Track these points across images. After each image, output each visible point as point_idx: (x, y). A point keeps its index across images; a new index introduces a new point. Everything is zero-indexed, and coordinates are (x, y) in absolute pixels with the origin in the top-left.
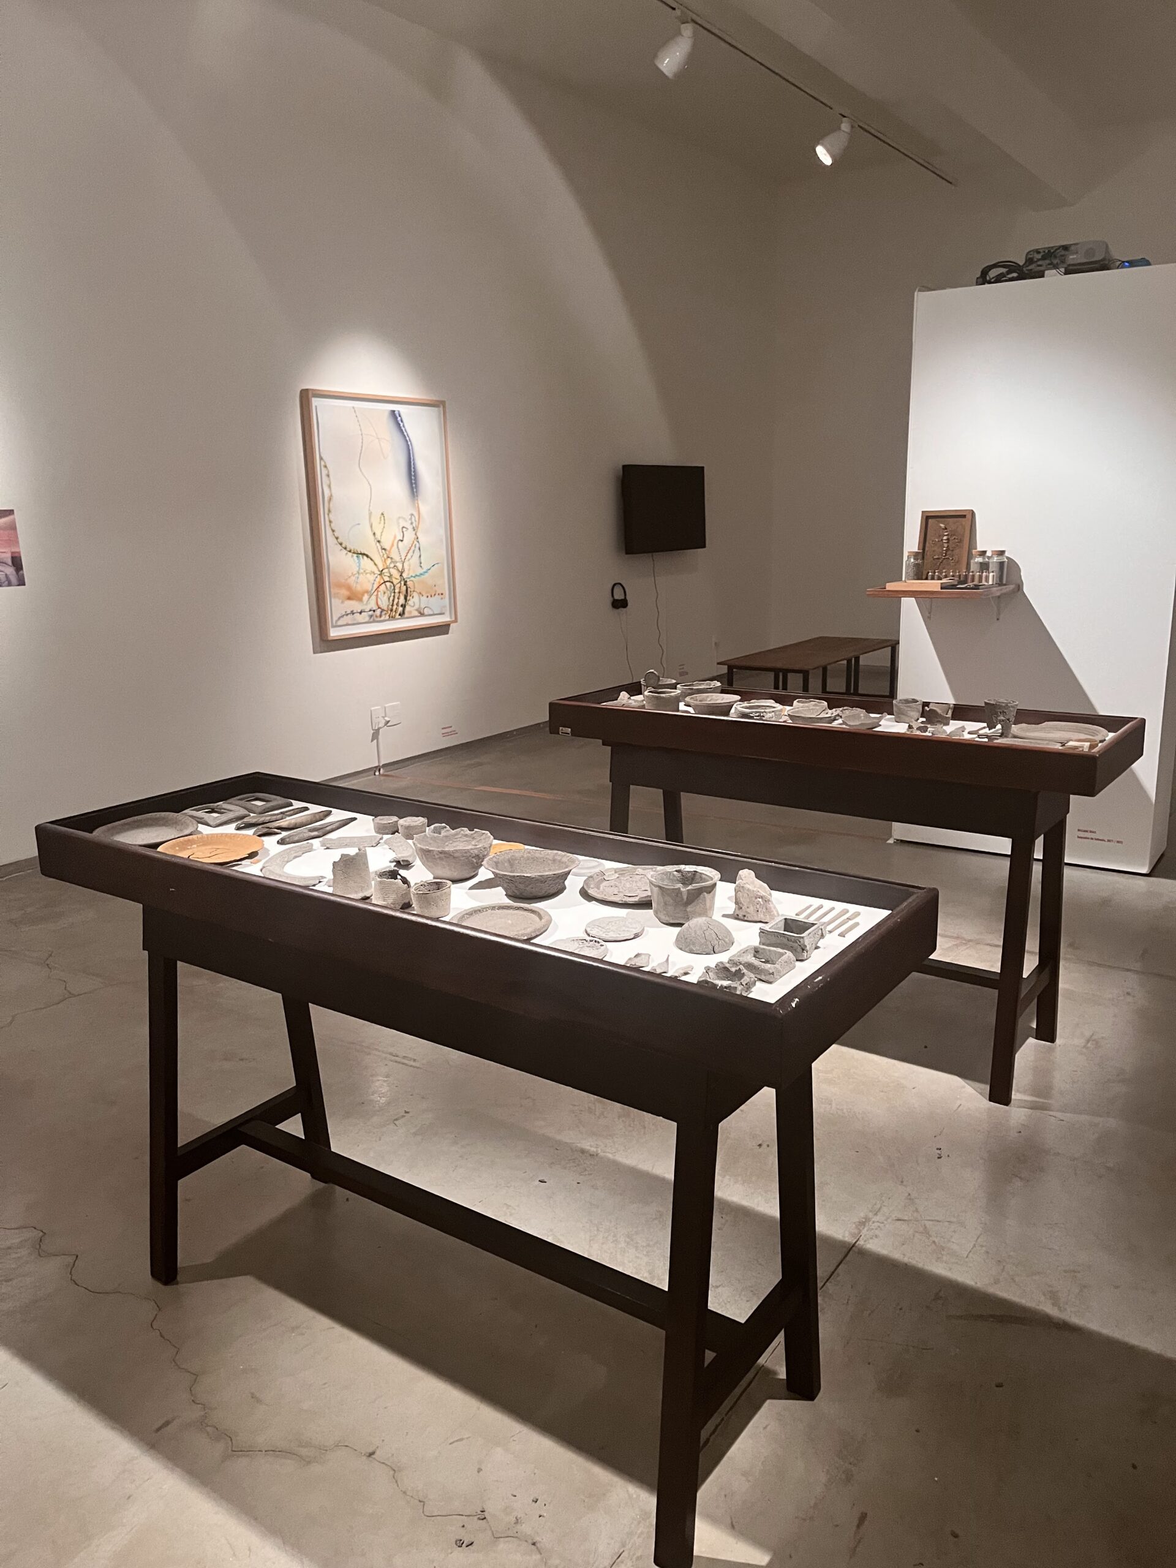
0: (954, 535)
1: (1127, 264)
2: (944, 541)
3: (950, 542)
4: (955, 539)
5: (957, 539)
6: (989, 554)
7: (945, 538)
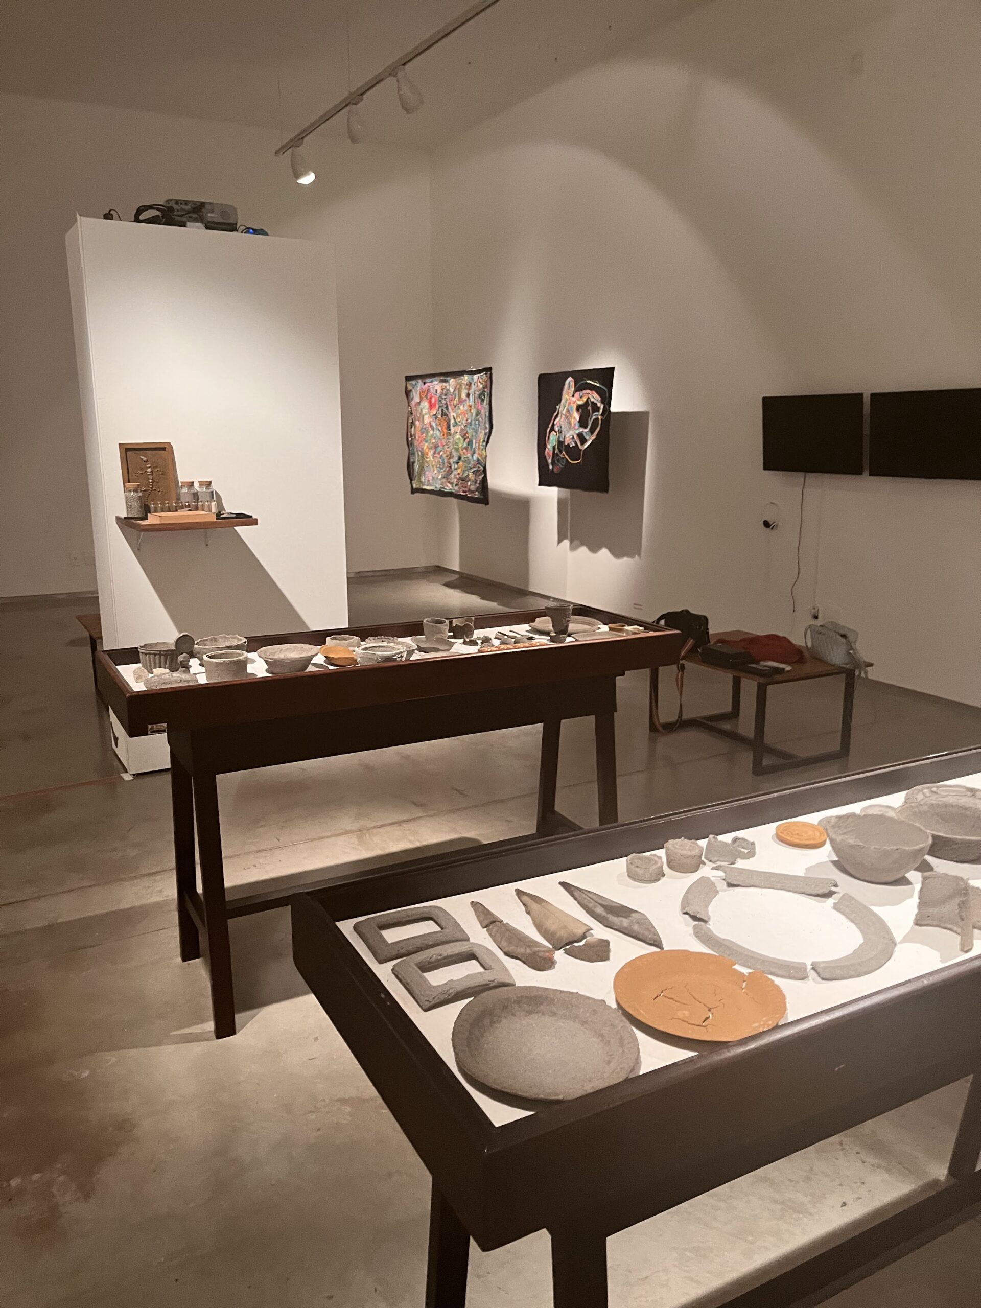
0: (157, 467)
1: (251, 231)
2: (148, 473)
3: (154, 474)
4: (158, 471)
5: (160, 471)
6: (196, 485)
7: (149, 470)
